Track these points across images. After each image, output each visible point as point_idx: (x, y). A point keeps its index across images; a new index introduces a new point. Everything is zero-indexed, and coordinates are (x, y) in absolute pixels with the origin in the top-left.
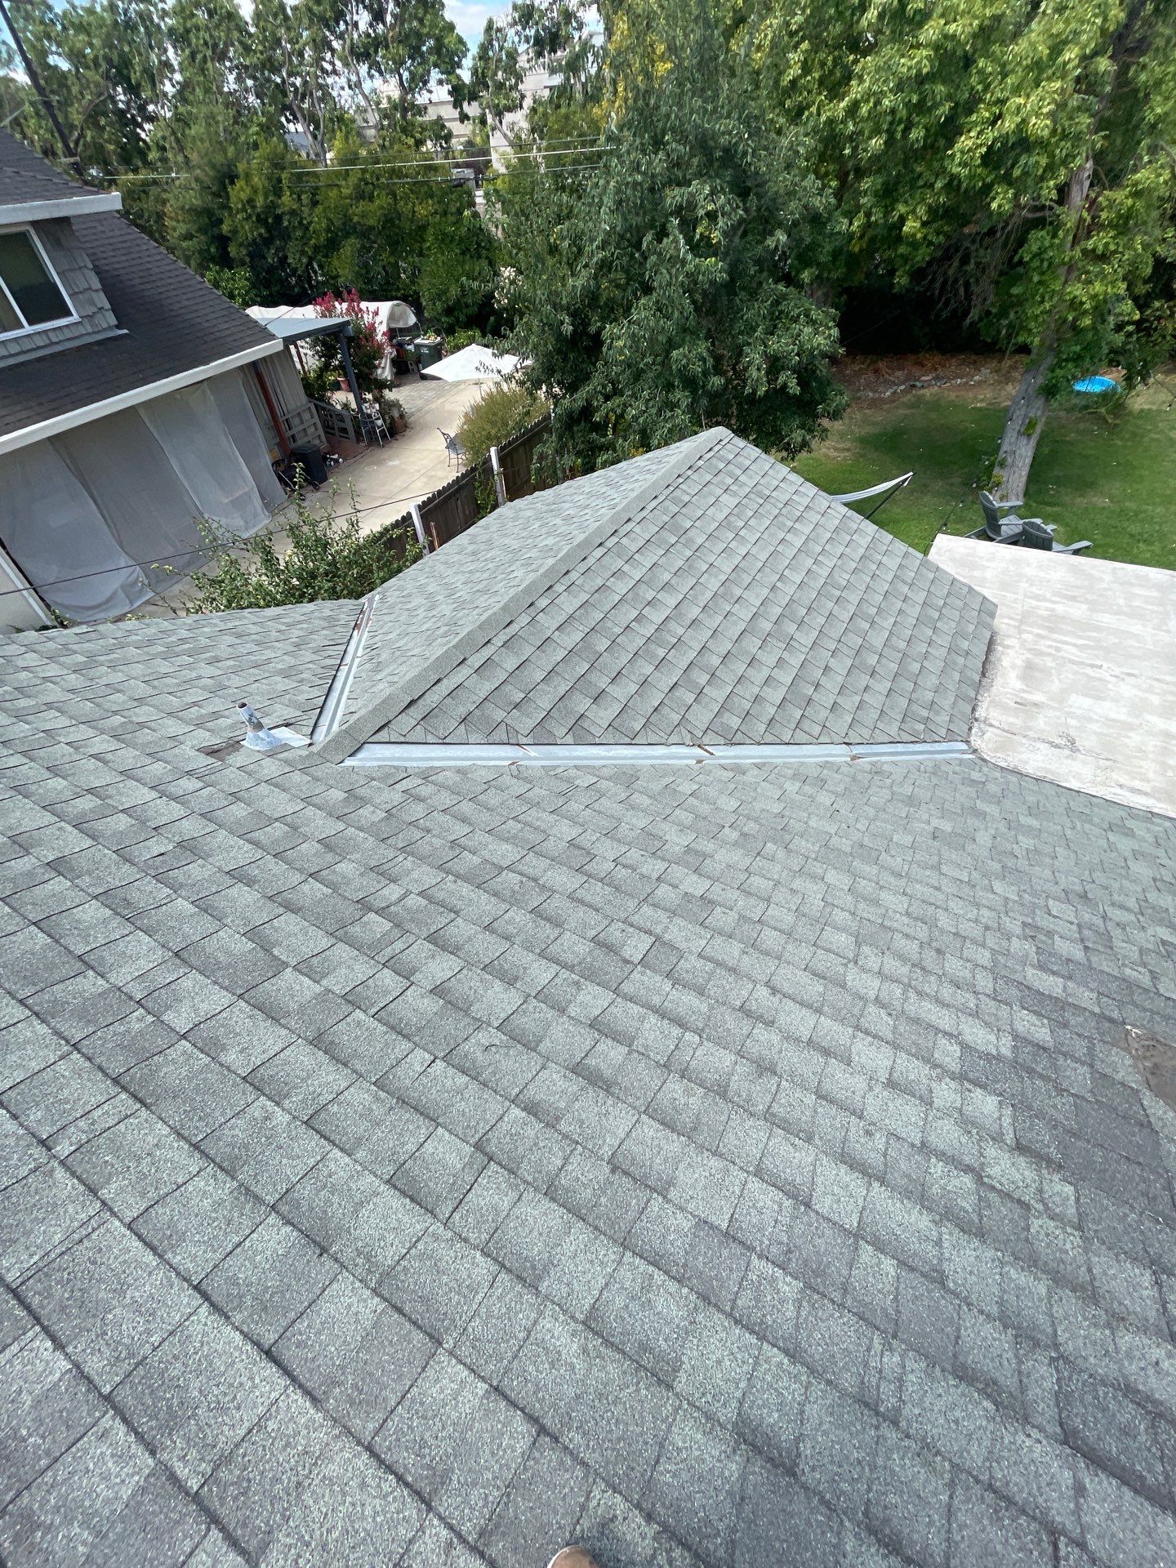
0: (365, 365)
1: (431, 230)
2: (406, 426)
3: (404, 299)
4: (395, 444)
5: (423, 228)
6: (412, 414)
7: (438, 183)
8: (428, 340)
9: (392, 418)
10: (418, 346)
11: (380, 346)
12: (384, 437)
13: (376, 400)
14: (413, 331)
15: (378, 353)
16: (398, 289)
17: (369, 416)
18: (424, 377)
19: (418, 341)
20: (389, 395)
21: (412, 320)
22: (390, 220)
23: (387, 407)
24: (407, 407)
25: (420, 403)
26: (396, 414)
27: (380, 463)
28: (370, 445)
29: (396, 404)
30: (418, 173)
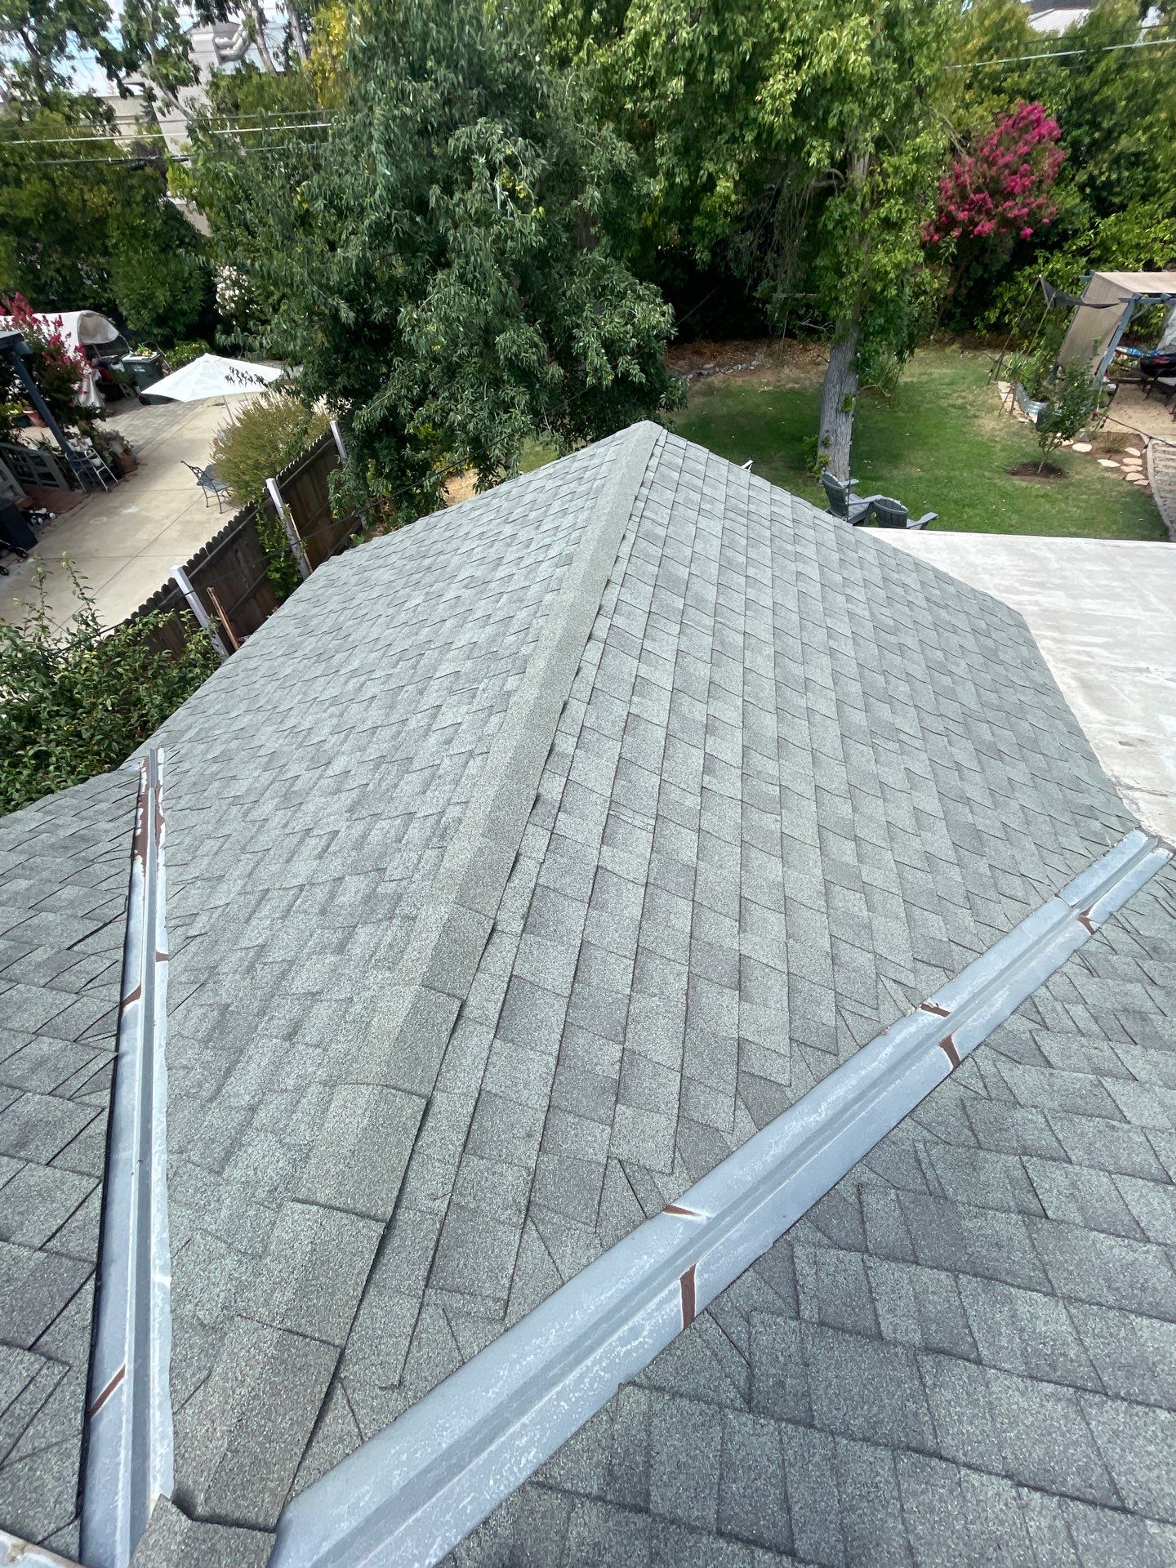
0: (58, 390)
1: (112, 225)
2: (136, 464)
3: (97, 308)
4: (126, 486)
5: (101, 221)
6: (141, 448)
7: (108, 164)
8: (140, 356)
9: (113, 454)
10: (128, 364)
11: (75, 365)
12: (108, 479)
13: (85, 433)
14: (118, 347)
15: (72, 373)
16: (85, 298)
17: (81, 455)
18: (147, 401)
19: (127, 358)
20: (103, 426)
21: (113, 333)
22: (53, 211)
23: (103, 443)
24: (131, 439)
25: (147, 433)
26: (118, 449)
27: (111, 512)
28: (89, 491)
29: (115, 437)
30: (78, 153)
